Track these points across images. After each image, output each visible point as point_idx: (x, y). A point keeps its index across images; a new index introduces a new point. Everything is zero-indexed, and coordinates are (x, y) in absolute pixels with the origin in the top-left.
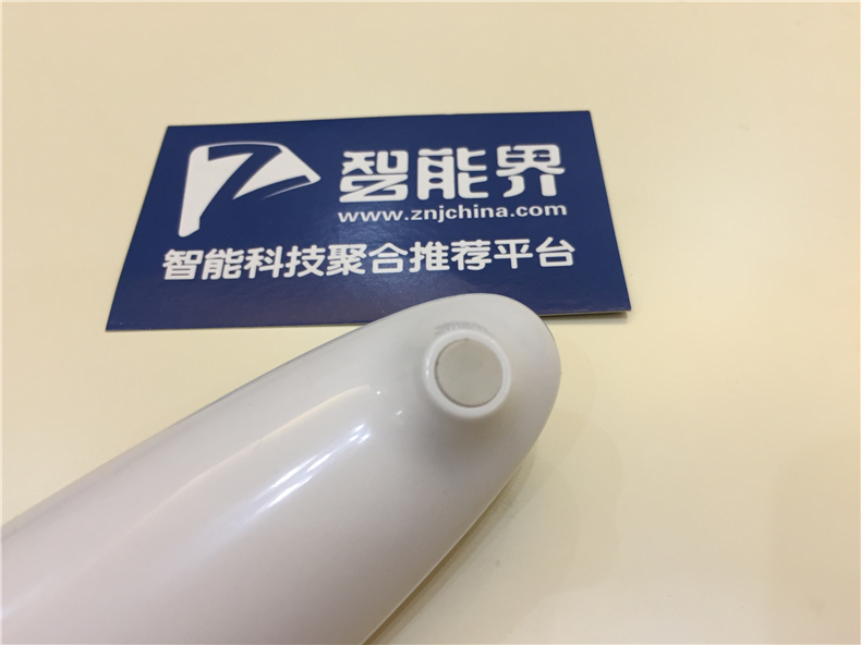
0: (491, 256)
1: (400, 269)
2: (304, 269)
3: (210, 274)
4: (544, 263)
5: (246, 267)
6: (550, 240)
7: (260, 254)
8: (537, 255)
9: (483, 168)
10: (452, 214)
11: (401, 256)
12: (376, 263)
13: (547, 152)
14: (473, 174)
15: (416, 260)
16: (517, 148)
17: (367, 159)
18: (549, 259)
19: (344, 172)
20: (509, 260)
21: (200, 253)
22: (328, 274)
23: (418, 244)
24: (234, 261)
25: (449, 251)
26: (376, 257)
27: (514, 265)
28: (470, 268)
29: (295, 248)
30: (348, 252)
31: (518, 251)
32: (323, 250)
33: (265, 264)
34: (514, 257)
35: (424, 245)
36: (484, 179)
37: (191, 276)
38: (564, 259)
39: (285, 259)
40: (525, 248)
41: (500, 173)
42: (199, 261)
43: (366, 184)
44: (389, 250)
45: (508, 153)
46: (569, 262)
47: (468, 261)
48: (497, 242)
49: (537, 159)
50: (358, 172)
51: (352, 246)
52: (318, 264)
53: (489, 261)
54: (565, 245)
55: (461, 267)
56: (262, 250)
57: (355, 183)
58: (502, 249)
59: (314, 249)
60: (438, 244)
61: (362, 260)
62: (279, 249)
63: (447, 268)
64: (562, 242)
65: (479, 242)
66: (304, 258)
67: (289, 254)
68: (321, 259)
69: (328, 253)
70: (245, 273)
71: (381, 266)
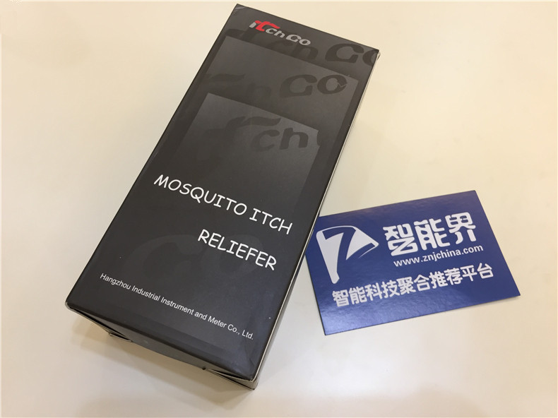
0: (461, 276)
1: (429, 288)
2: (391, 293)
3: (355, 301)
4: (483, 277)
5: (368, 295)
6: (481, 264)
7: (371, 288)
8: (478, 273)
9: (443, 229)
10: (439, 256)
11: (427, 281)
12: (418, 285)
13: (465, 217)
14: (441, 233)
15: (433, 282)
16: (453, 216)
17: (394, 230)
18: (484, 275)
19: (387, 239)
20: (469, 277)
21: (346, 291)
22: (402, 294)
23: (431, 273)
24: (362, 293)
25: (444, 276)
26: (417, 283)
27: (472, 280)
28: (456, 283)
29: (383, 283)
30: (406, 282)
31: (471, 272)
32: (395, 282)
33: (375, 293)
34: (470, 275)
35: (434, 274)
36: (445, 235)
37: (348, 304)
38: (489, 274)
39: (382, 289)
40: (473, 270)
41: (451, 231)
42: (347, 295)
43: (399, 244)
44: (421, 279)
45: (451, 219)
46: (492, 275)
47: (454, 280)
48: (461, 268)
49: (463, 221)
50: (393, 238)
51: (406, 279)
52: (396, 289)
53: (461, 278)
54: (488, 267)
55: (452, 284)
56: (370, 285)
57: (394, 245)
58: (464, 271)
59: (391, 282)
60: (439, 272)
61: (412, 285)
62: (377, 284)
63: (447, 284)
64: (486, 265)
65: (454, 269)
66: (389, 287)
67: (382, 286)
68: (396, 286)
69: (397, 283)
70: (368, 298)
71: (421, 287)
